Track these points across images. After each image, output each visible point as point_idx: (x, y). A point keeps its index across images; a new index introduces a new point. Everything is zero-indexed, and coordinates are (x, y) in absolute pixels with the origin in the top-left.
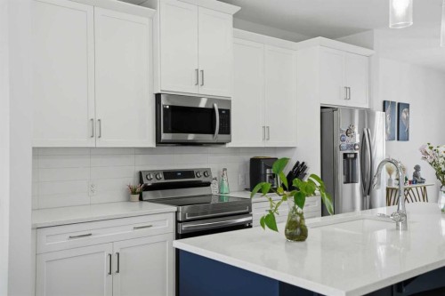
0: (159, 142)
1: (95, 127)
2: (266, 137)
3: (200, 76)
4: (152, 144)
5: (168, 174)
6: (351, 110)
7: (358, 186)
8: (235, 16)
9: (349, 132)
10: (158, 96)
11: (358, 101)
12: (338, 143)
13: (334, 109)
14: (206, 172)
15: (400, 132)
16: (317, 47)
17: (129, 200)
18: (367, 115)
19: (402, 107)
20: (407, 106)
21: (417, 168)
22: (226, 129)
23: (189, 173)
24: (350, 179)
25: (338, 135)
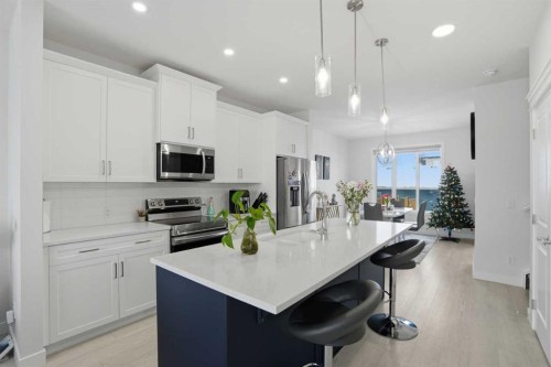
0: (159, 178)
1: (106, 167)
2: (240, 176)
3: (191, 132)
4: (154, 180)
5: (168, 202)
6: (296, 159)
7: (300, 208)
8: (218, 92)
9: (294, 173)
10: (158, 145)
11: (300, 154)
12: (287, 180)
13: (285, 159)
14: (198, 200)
15: (324, 174)
16: (273, 118)
17: (138, 221)
18: (305, 163)
19: (325, 159)
20: (329, 158)
21: (334, 196)
22: (210, 169)
23: (185, 201)
24: (295, 204)
25: (287, 174)
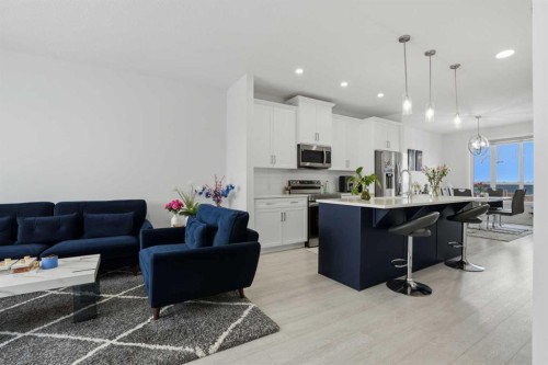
0: (299, 166)
1: (273, 160)
2: (348, 166)
3: (317, 136)
4: (296, 167)
5: (301, 182)
6: (390, 152)
7: (393, 190)
8: (333, 108)
9: (389, 163)
10: (299, 146)
11: (394, 148)
12: (383, 168)
13: (382, 152)
14: (318, 182)
15: (417, 167)
16: (372, 122)
17: (285, 193)
18: (399, 155)
19: (418, 153)
20: (421, 152)
21: (426, 185)
22: (329, 161)
23: (311, 182)
24: (389, 186)
25: (383, 165)
